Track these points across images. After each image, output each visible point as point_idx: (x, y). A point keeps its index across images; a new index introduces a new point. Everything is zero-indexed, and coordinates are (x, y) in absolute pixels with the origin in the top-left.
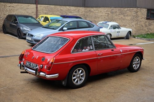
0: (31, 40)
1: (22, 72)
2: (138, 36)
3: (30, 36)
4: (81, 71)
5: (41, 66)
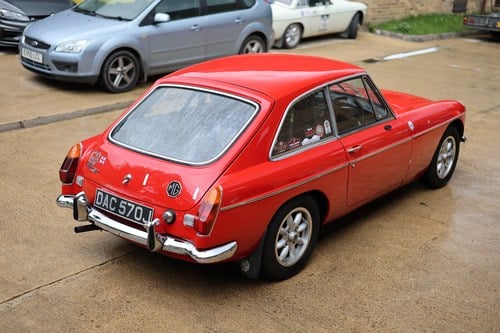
0: (41, 61)
1: (78, 230)
2: (383, 26)
3: (37, 47)
4: (299, 217)
5: (168, 217)
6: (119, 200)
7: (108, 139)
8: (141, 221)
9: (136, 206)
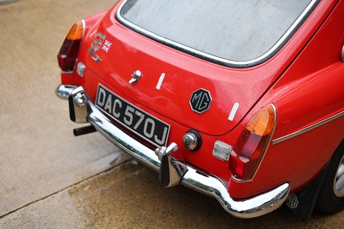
5: (190, 140)
6: (125, 105)
7: (116, 18)
8: (152, 139)
9: (147, 116)
